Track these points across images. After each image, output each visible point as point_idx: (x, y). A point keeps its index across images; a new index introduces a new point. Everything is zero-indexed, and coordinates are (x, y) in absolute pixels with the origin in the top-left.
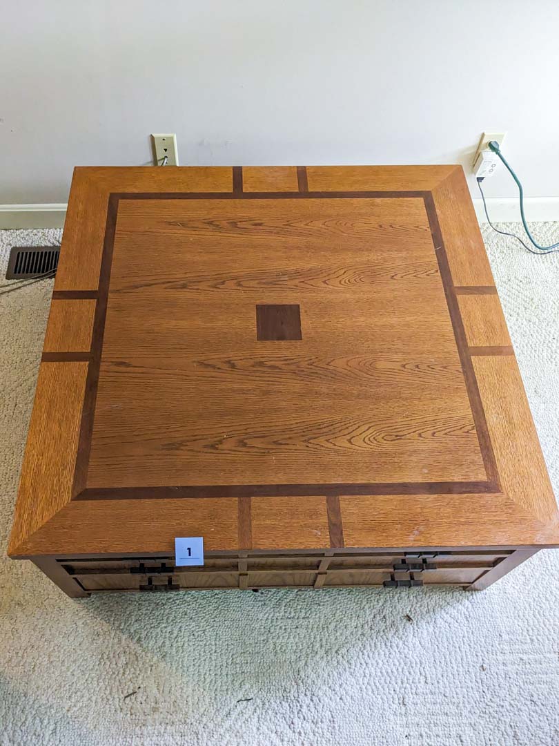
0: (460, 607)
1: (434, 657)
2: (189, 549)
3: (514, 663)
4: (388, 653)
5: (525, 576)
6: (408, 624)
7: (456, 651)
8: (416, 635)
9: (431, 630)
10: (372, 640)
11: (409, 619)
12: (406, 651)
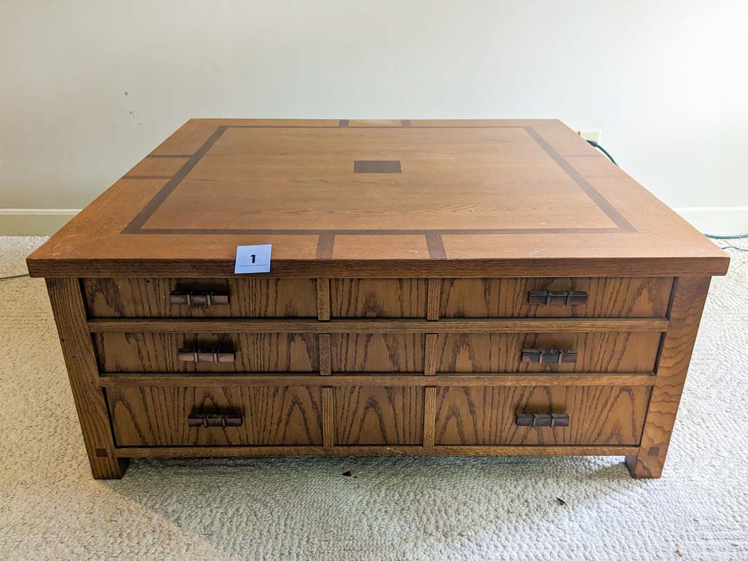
0: (631, 493)
1: (604, 541)
2: (254, 256)
3: (724, 549)
4: (535, 537)
5: (714, 466)
6: (560, 508)
7: (634, 535)
8: (573, 518)
9: (594, 514)
10: (511, 523)
11: (561, 502)
12: (561, 534)
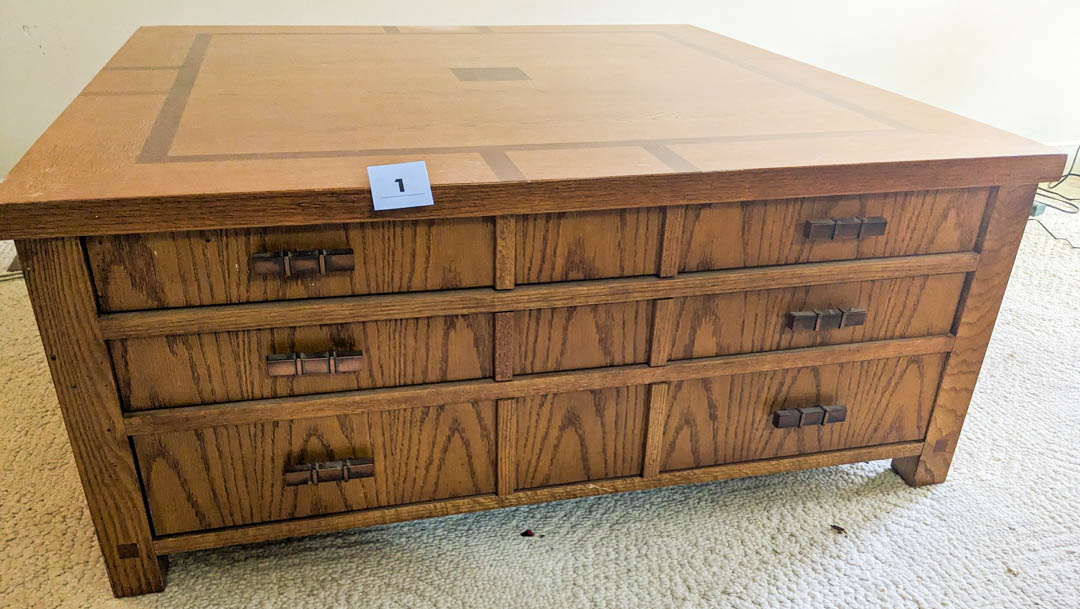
0: (918, 507)
1: (914, 572)
2: (400, 181)
3: (1062, 559)
4: (826, 580)
5: (999, 460)
6: (840, 538)
7: (948, 559)
8: (862, 548)
9: (886, 540)
10: (786, 567)
11: (839, 530)
12: (858, 571)
